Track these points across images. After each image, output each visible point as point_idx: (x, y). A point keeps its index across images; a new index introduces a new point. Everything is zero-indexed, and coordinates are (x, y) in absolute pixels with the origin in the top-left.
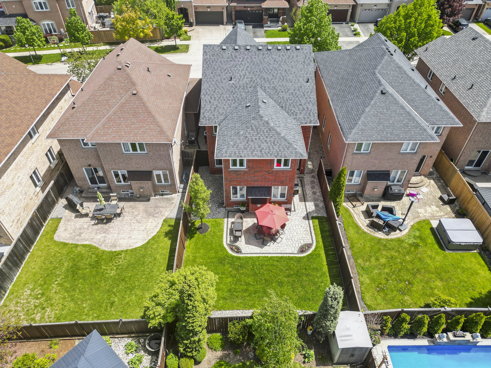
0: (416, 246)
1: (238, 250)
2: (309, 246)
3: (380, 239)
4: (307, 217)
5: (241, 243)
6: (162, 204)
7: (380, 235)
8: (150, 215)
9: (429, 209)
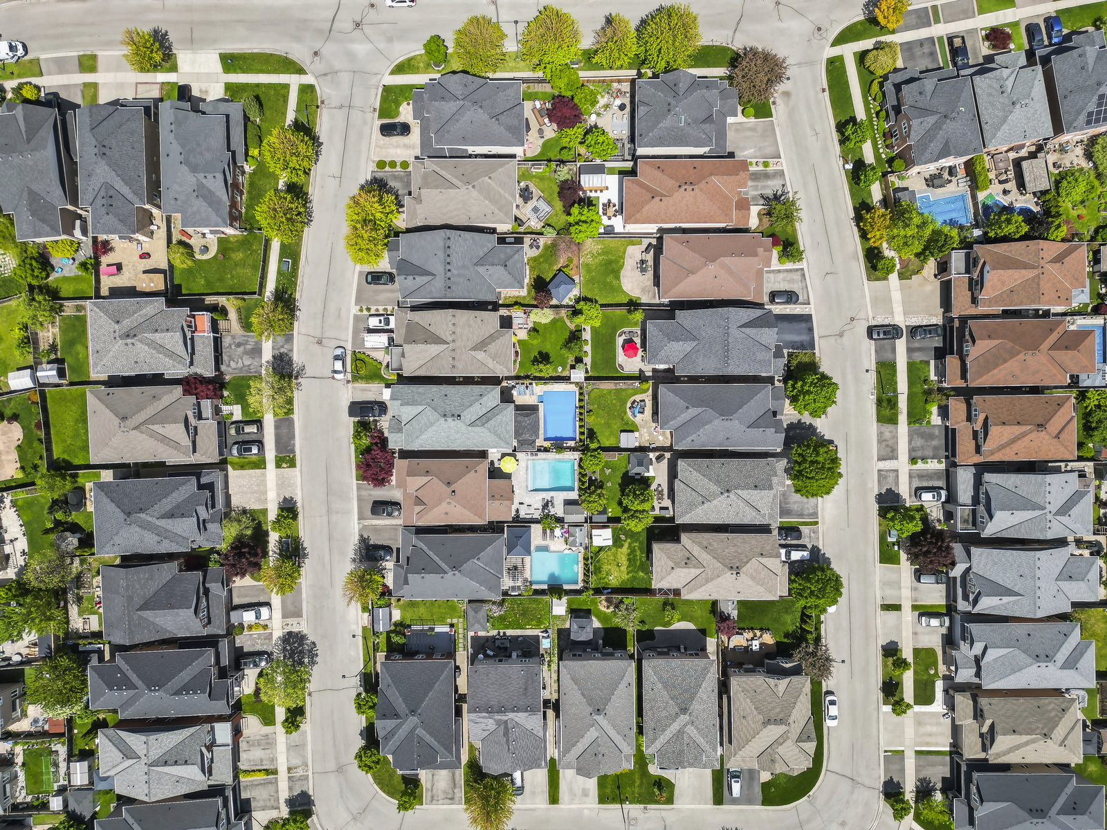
0: (623, 420)
1: (620, 336)
2: (623, 370)
3: (626, 403)
4: (640, 370)
5: (623, 337)
6: (651, 294)
7: (629, 405)
8: (643, 290)
9: (646, 435)
